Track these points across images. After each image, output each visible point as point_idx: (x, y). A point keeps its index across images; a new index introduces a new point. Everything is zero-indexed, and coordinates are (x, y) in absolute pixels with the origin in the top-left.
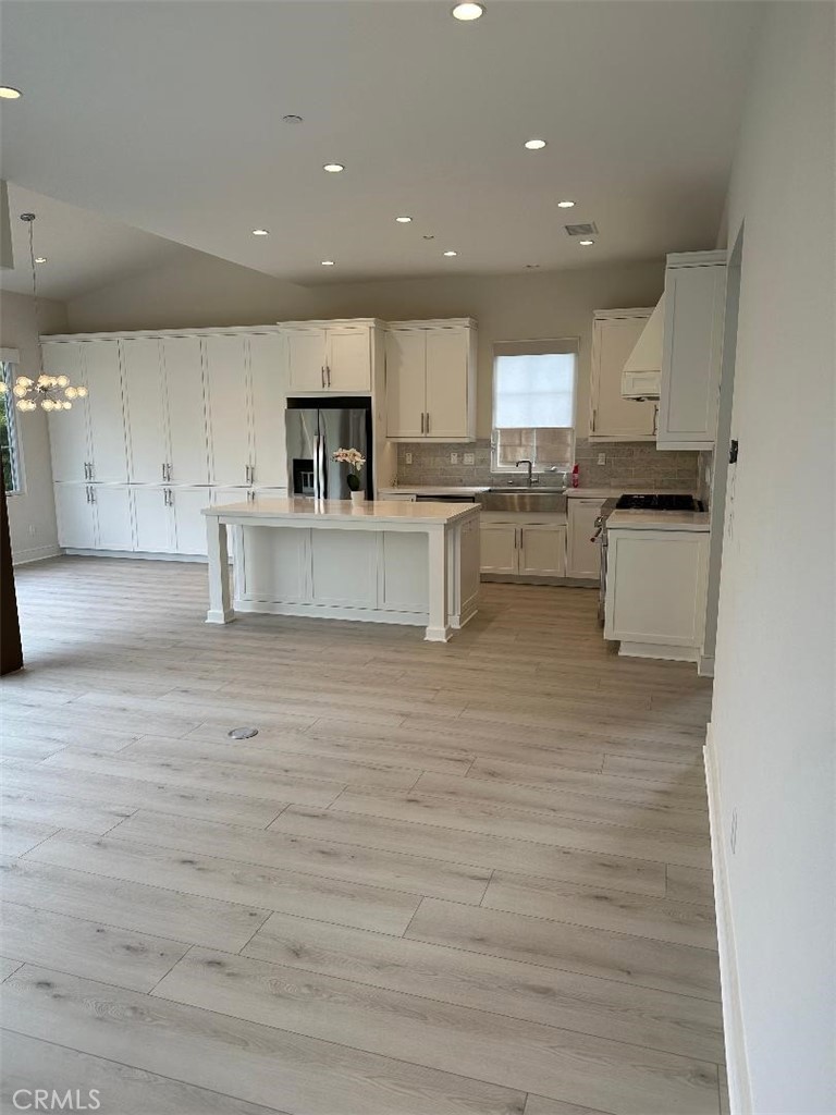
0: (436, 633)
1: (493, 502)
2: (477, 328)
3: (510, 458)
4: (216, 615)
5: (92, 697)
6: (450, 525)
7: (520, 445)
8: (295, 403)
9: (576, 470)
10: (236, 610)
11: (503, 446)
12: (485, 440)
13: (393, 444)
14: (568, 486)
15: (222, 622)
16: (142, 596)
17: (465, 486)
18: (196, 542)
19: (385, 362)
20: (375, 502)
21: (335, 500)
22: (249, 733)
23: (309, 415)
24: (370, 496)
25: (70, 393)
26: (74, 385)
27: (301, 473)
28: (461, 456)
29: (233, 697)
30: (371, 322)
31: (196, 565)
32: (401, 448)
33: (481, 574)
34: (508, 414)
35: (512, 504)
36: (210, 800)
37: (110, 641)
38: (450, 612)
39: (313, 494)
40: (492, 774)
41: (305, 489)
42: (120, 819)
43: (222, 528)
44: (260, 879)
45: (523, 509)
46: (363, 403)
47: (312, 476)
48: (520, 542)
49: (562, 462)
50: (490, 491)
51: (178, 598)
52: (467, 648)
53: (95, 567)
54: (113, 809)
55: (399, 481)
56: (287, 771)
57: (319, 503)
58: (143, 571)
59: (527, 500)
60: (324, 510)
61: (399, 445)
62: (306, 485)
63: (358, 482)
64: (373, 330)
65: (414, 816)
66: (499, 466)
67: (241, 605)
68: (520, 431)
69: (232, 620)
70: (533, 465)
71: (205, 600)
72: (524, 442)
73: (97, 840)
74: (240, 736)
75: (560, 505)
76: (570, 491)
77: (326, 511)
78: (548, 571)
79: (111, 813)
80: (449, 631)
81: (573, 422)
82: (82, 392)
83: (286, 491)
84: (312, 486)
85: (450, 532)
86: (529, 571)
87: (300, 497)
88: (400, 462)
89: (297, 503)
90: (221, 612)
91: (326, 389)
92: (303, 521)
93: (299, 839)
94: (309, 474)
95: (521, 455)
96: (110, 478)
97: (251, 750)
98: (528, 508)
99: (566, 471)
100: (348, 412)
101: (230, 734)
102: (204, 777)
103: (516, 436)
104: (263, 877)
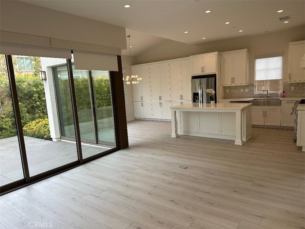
0: (238, 142)
1: (255, 103)
2: (249, 51)
3: (260, 89)
4: (173, 135)
5: (145, 155)
6: (243, 110)
7: (263, 85)
8: (194, 78)
9: (284, 92)
10: (179, 134)
11: (258, 86)
12: (252, 84)
13: (222, 87)
14: (281, 97)
15: (175, 137)
16: (155, 130)
17: (246, 98)
18: (168, 116)
19: (220, 64)
20: (217, 104)
21: (205, 104)
22: (186, 167)
23: (198, 80)
24: (216, 102)
25: (138, 79)
26: (139, 77)
27: (195, 96)
28: (244, 89)
29: (180, 157)
30: (216, 53)
31: (168, 122)
32: (225, 88)
33: (252, 125)
34: (259, 76)
35: (261, 103)
36: (177, 185)
37: (148, 141)
38: (243, 136)
39: (199, 102)
40: (261, 186)
41: (196, 101)
42: (154, 187)
43: (175, 112)
44: (192, 208)
45: (264, 105)
46: (214, 76)
47: (198, 97)
48: (265, 114)
49: (278, 90)
50: (254, 99)
51: (164, 130)
52: (249, 147)
53: (143, 122)
54: (152, 184)
55: (225, 98)
56: (197, 179)
57: (200, 105)
58: (154, 123)
59: (266, 102)
60: (202, 107)
61: (224, 87)
62: (197, 100)
63: (212, 98)
64: (217, 55)
65: (237, 196)
66: (256, 92)
67: (180, 132)
68: (263, 81)
69: (178, 136)
70: (269, 91)
71: (171, 131)
72: (264, 84)
73: (149, 192)
74: (183, 168)
75: (279, 103)
76: (282, 99)
77: (202, 106)
78: (274, 124)
79: (152, 185)
80: (242, 142)
81: (282, 78)
82: (141, 79)
83: (191, 102)
84: (199, 100)
85: (243, 112)
86: (268, 124)
87: (195, 103)
88: (225, 92)
89: (194, 105)
90: (175, 134)
91: (203, 73)
92: (196, 110)
93: (202, 198)
94: (197, 97)
95: (263, 88)
96: (147, 100)
97: (186, 172)
98: (266, 104)
99: (280, 92)
100: (209, 79)
101: (180, 167)
102: (174, 178)
103: (262, 82)
104: (193, 208)
